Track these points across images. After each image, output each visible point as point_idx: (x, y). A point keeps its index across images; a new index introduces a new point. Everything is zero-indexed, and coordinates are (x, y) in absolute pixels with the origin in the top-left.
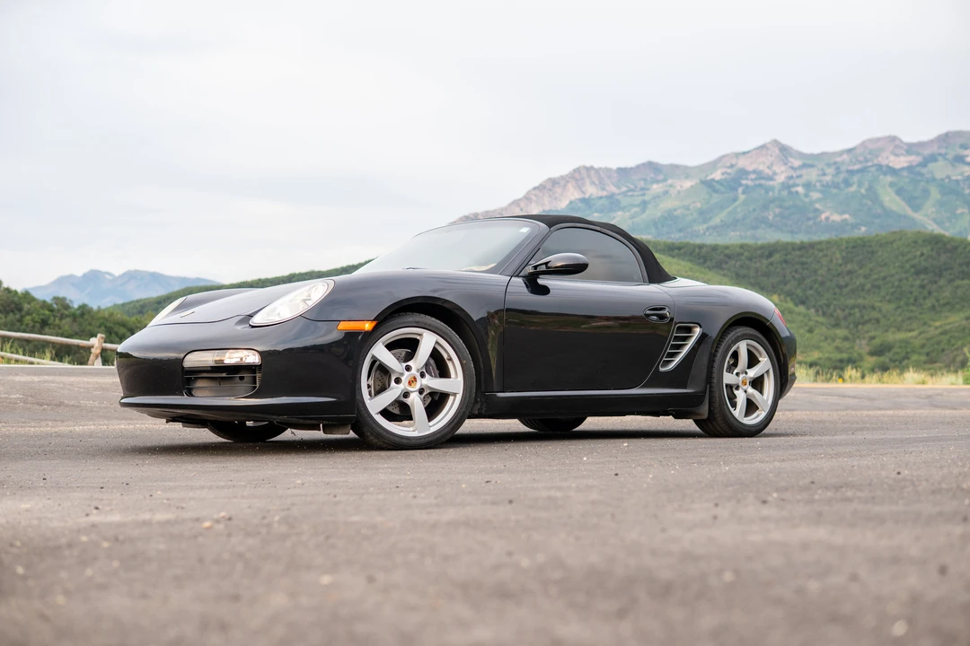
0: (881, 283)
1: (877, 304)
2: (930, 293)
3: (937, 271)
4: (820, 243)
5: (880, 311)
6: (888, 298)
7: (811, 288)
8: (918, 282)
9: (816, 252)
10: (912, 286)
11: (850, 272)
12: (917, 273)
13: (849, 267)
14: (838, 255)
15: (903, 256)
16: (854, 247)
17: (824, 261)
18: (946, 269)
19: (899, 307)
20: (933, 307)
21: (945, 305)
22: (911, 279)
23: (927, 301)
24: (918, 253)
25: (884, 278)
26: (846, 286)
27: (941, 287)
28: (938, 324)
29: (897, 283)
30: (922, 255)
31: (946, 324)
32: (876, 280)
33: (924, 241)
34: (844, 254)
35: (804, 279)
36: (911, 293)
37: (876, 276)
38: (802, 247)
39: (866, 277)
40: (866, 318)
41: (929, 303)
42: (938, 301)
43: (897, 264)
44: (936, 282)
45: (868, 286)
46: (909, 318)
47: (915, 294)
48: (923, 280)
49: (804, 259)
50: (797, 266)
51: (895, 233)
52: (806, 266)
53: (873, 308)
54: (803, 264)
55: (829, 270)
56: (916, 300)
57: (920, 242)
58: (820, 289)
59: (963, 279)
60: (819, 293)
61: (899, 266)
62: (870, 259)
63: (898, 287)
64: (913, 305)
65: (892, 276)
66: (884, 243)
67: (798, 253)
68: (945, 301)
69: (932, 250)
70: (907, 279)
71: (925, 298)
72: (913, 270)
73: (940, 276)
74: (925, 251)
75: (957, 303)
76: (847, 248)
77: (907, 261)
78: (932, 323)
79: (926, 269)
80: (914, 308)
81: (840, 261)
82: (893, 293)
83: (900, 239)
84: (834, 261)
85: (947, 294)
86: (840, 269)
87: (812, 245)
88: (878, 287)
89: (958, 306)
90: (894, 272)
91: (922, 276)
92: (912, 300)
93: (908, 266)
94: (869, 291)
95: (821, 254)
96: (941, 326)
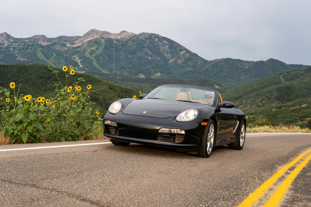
0: (28, 80)
1: (26, 87)
2: (44, 85)
3: (47, 78)
4: (10, 66)
5: (27, 90)
6: (30, 86)
7: (5, 80)
8: (41, 81)
9: (8, 69)
10: (38, 82)
11: (18, 76)
12: (41, 78)
13: (19, 74)
14: (15, 70)
15: (37, 72)
16: (21, 68)
17: (10, 72)
18: (50, 78)
19: (33, 89)
20: (45, 89)
21: (48, 89)
22: (38, 80)
23: (43, 87)
24: (42, 71)
25: (30, 79)
26: (17, 81)
27: (48, 83)
28: (46, 95)
29: (34, 81)
30: (43, 72)
31: (48, 96)
32: (27, 79)
33: (44, 68)
34: (18, 70)
35: (3, 77)
36: (38, 84)
37: (27, 78)
38: (4, 66)
39: (24, 78)
40: (22, 91)
41: (43, 88)
42: (46, 88)
43: (34, 75)
44: (46, 82)
45: (24, 81)
46: (36, 93)
47: (39, 85)
48: (43, 80)
49: (4, 71)
50: (2, 73)
51: (35, 64)
52: (4, 73)
53: (25, 88)
54: (3, 72)
55: (12, 75)
56: (39, 87)
57: (43, 68)
58: (8, 81)
59: (56, 81)
60: (7, 82)
61: (35, 75)
62: (26, 72)
63: (34, 82)
64: (38, 88)
65: (32, 78)
66: (31, 67)
67: (2, 68)
68: (49, 88)
69: (47, 71)
70: (37, 80)
71: (42, 87)
72: (39, 77)
73: (48, 80)
74: (44, 71)
75: (53, 89)
76: (19, 68)
77: (38, 74)
78: (44, 95)
79: (44, 77)
80: (39, 90)
81: (16, 72)
82: (32, 84)
83: (37, 67)
84: (14, 72)
85: (50, 86)
86: (15, 75)
87: (7, 66)
88: (27, 82)
89: (53, 90)
90: (33, 77)
91: (42, 79)
92: (38, 87)
93: (38, 75)
94: (24, 83)
95: (10, 69)
96: (46, 96)
